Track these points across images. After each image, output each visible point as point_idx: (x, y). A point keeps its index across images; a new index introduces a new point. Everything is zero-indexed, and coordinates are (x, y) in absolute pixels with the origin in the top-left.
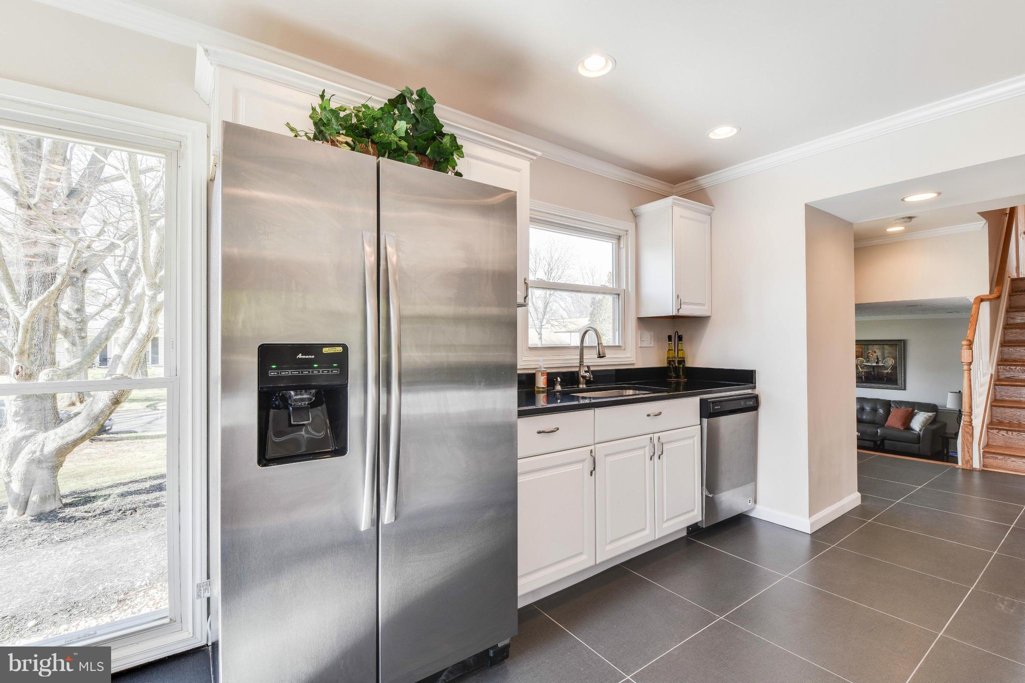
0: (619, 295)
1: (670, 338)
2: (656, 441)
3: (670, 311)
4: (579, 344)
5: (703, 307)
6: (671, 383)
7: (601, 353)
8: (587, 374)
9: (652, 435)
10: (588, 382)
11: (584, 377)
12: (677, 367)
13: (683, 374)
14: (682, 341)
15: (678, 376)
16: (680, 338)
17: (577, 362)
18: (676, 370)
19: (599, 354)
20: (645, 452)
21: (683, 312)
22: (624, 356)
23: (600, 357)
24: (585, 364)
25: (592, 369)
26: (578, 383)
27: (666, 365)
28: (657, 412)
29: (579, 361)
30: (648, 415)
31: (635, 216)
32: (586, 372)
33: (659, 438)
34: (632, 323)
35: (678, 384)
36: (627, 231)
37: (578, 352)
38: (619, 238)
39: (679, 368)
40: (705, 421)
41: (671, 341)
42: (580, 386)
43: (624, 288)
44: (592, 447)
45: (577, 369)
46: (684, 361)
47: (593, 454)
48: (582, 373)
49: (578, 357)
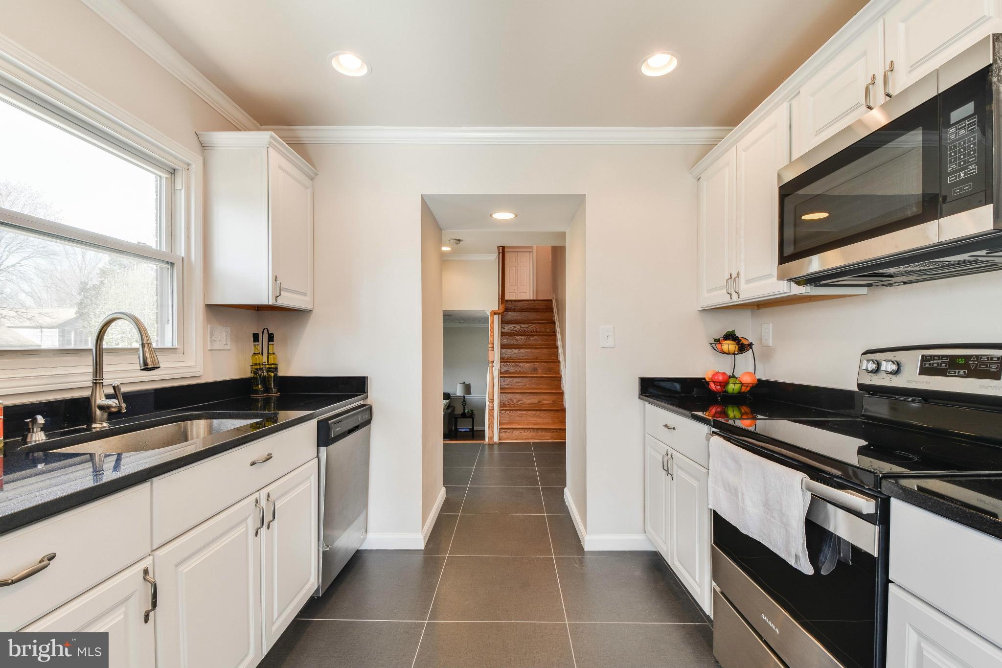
0: (172, 264)
1: (256, 337)
2: (263, 502)
3: (264, 299)
4: (91, 344)
5: (302, 297)
6: (257, 401)
7: (149, 362)
8: (113, 402)
9: (257, 495)
10: (113, 416)
11: (101, 408)
12: (265, 377)
13: (274, 387)
14: (273, 341)
15: (267, 390)
16: (271, 338)
17: (88, 380)
18: (265, 380)
19: (145, 364)
20: (247, 527)
21: (282, 302)
22: (182, 364)
23: (146, 368)
24: (105, 382)
25: (124, 389)
26: (90, 419)
27: (249, 375)
28: (264, 455)
29: (91, 377)
30: (253, 464)
31: (204, 147)
32: (108, 397)
33: (268, 496)
34: (197, 314)
35: (267, 401)
36: (189, 165)
37: (90, 360)
38: (173, 172)
39: (269, 376)
40: (323, 450)
41: (258, 341)
42: (93, 426)
43: (183, 255)
44: (147, 563)
45: (87, 393)
46: (276, 369)
47: (150, 576)
48: (100, 400)
49: (90, 369)
